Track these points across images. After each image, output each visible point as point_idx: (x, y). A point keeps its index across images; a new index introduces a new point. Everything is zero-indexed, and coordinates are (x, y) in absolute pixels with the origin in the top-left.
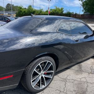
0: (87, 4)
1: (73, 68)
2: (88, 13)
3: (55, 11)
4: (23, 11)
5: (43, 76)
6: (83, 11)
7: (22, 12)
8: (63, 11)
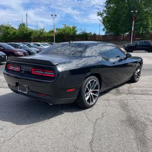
0: (109, 21)
1: (112, 91)
2: (112, 33)
3: (64, 31)
4: (11, 32)
5: (92, 94)
6: (104, 30)
7: (9, 34)
8: (76, 31)
